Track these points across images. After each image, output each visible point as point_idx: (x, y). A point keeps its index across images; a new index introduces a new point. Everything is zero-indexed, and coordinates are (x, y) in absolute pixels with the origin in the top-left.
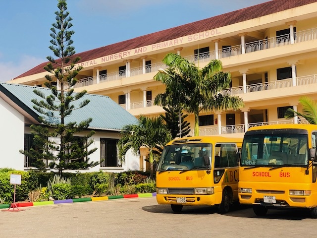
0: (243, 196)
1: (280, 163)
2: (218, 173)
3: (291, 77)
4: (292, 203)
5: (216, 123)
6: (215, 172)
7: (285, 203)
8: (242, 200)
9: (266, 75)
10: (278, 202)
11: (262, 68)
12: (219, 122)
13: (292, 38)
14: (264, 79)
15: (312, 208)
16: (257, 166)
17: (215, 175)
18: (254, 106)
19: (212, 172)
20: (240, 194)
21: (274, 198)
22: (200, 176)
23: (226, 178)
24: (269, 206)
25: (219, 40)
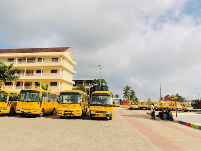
0: (17, 111)
1: (31, 100)
2: (10, 103)
3: (41, 73)
4: (33, 113)
5: (13, 85)
6: (8, 102)
7: (31, 113)
8: (17, 112)
9: (33, 71)
10: (28, 112)
11: (31, 69)
12: (14, 85)
13: (43, 61)
14: (32, 72)
15: (39, 114)
16: (23, 101)
17: (8, 103)
18: (27, 81)
19: (7, 102)
20: (16, 110)
21: (27, 111)
22: (2, 104)
23: (12, 104)
24: (26, 114)
25: (18, 57)
